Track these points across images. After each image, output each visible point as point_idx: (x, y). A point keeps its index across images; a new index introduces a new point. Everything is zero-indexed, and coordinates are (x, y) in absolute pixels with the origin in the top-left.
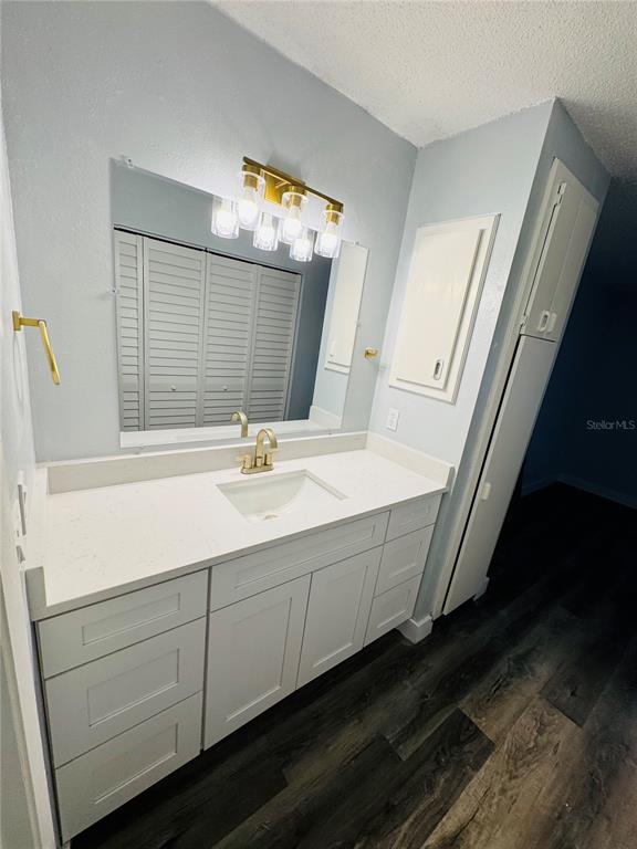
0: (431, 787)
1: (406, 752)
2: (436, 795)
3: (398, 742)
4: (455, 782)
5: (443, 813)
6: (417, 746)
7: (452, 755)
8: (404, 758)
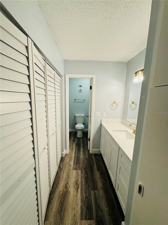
0: (85, 192)
1: (92, 192)
2: (83, 192)
3: (95, 192)
4: (82, 198)
5: (81, 190)
6: (92, 196)
7: (86, 202)
8: (92, 191)
